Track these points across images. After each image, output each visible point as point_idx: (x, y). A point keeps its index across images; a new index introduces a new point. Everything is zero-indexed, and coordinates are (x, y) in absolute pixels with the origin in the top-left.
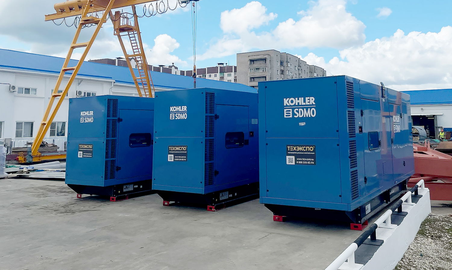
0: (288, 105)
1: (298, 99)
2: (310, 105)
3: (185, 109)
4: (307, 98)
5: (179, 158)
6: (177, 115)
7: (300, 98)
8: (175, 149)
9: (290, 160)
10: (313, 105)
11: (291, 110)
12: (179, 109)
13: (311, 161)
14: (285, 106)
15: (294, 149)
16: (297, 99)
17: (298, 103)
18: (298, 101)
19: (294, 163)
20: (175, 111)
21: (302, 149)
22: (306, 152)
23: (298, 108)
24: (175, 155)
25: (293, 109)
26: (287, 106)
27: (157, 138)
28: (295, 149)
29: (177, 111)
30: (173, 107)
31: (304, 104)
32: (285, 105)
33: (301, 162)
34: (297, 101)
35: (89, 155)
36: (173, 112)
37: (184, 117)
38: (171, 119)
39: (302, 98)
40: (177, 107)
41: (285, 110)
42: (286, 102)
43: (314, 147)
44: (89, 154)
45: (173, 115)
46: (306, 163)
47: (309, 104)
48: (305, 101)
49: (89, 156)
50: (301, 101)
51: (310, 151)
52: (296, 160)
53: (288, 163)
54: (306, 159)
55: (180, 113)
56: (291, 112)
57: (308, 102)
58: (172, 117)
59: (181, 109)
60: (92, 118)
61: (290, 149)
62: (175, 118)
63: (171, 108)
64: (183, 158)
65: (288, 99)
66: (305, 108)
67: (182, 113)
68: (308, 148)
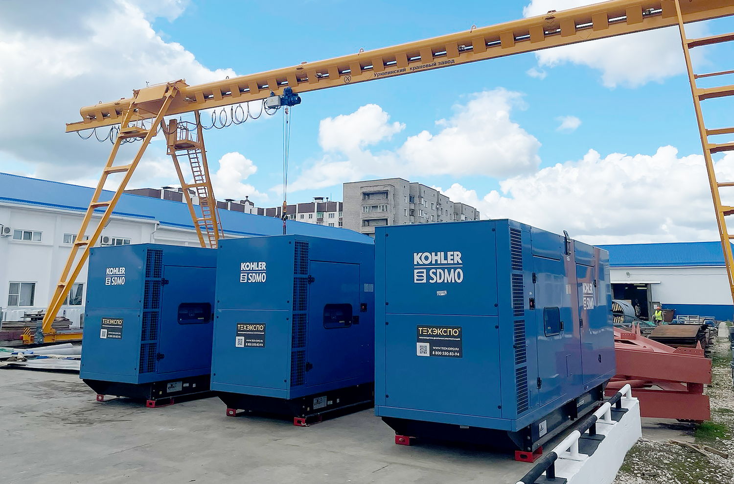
0: (421, 263)
1: (436, 255)
2: (454, 264)
3: (264, 267)
4: (449, 254)
5: (252, 342)
6: (251, 276)
7: (439, 253)
8: (246, 327)
9: (423, 349)
10: (458, 263)
11: (425, 271)
12: (253, 266)
13: (454, 352)
14: (416, 265)
15: (428, 331)
16: (433, 254)
17: (436, 261)
18: (436, 258)
19: (428, 355)
20: (248, 269)
21: (441, 332)
22: (447, 336)
23: (436, 269)
24: (247, 337)
25: (428, 270)
26: (418, 264)
27: (220, 311)
28: (430, 332)
29: (251, 269)
30: (244, 263)
31: (445, 262)
32: (415, 263)
33: (440, 353)
34: (434, 258)
35: (116, 335)
36: (245, 271)
37: (260, 278)
38: (241, 281)
39: (443, 253)
40: (251, 263)
41: (416, 271)
42: (417, 258)
43: (459, 329)
44: (118, 333)
45: (245, 276)
46: (446, 354)
47: (452, 262)
48: (446, 258)
49: (117, 337)
50: (440, 257)
51: (453, 336)
52: (431, 351)
53: (418, 354)
54: (447, 348)
55: (256, 273)
56: (424, 275)
57: (451, 260)
58: (243, 279)
59: (258, 267)
60: (123, 278)
61: (422, 332)
62: (247, 281)
63: (242, 265)
64: (258, 343)
65: (420, 254)
66: (446, 268)
67: (259, 272)
68: (450, 331)
